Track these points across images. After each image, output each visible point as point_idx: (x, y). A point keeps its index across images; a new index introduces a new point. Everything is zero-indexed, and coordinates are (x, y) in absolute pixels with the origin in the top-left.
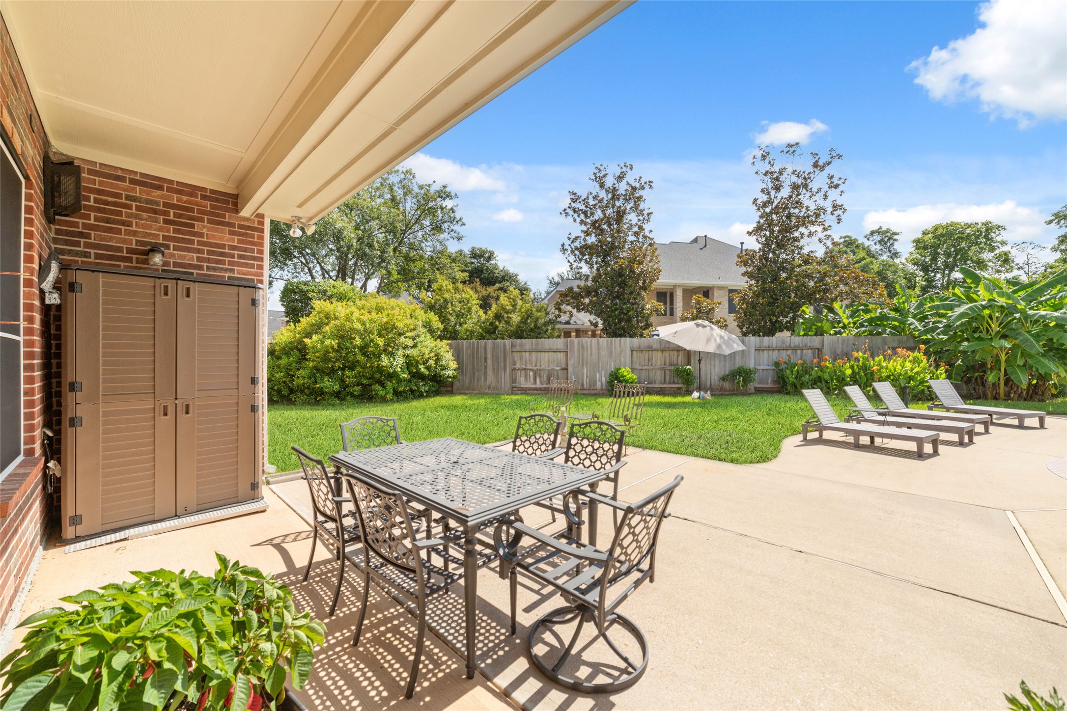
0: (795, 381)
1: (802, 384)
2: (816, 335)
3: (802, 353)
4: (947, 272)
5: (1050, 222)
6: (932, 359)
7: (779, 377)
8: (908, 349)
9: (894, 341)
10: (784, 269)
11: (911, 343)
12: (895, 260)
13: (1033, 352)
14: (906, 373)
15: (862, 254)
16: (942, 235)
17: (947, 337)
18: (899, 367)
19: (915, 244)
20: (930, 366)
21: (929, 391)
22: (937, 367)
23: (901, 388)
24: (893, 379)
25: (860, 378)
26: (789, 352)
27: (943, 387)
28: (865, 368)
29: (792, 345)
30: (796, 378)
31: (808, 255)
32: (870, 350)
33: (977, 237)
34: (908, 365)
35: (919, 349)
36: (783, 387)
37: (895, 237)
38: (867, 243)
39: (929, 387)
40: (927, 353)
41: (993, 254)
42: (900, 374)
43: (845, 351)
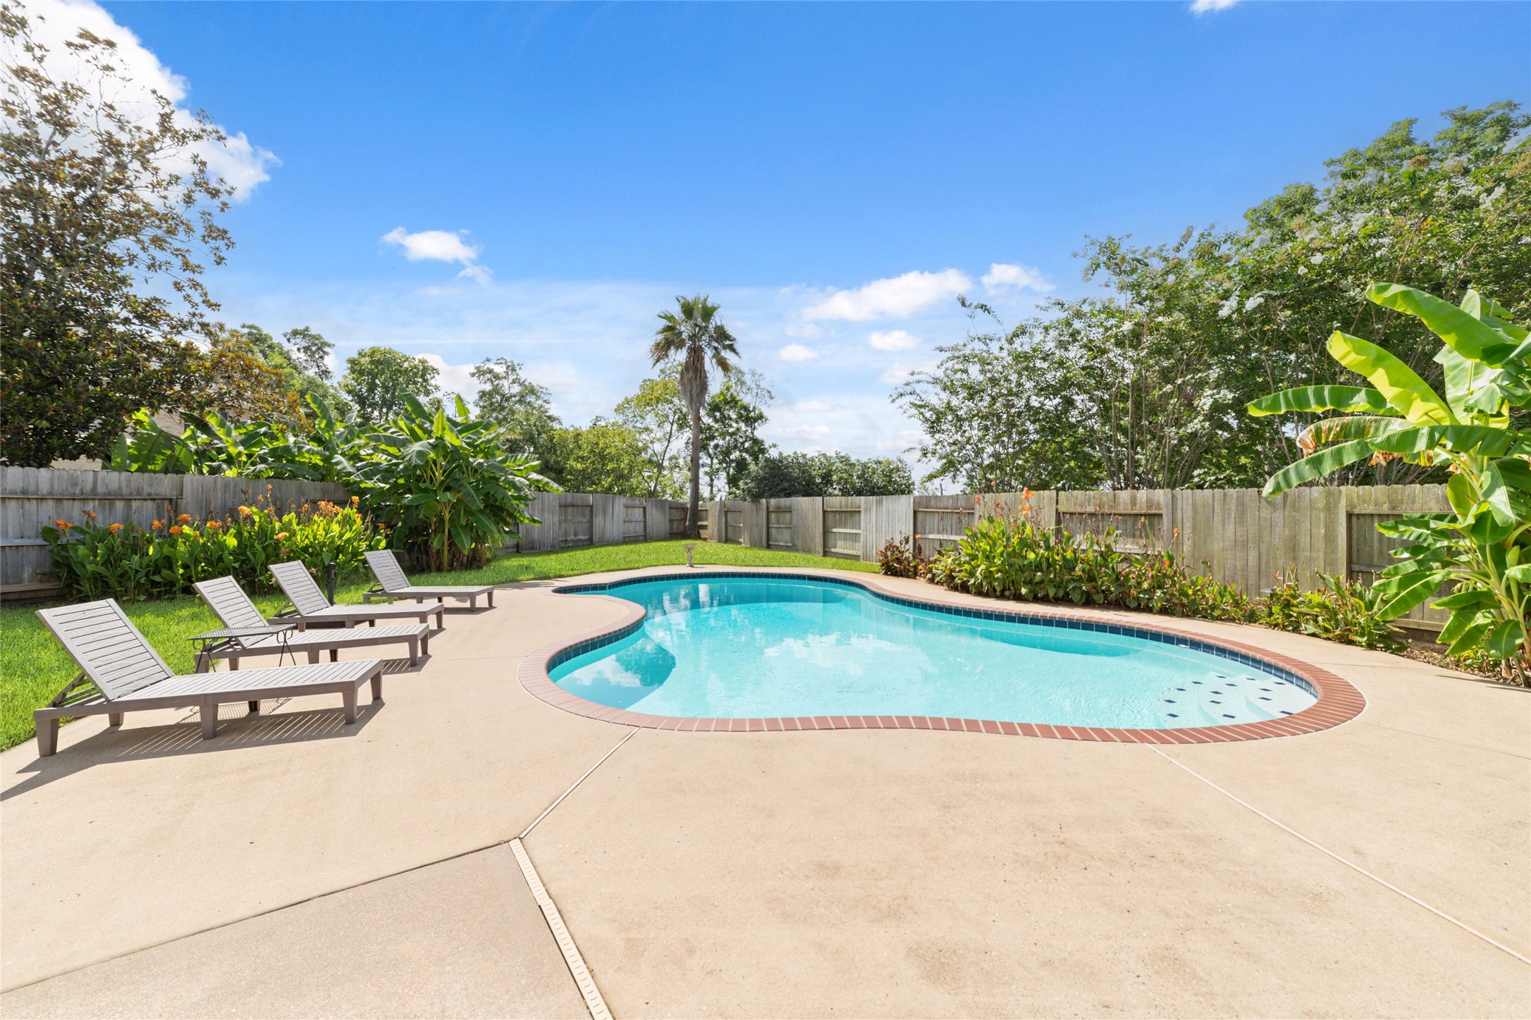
0: (102, 570)
1: (122, 576)
2: (166, 471)
3: (129, 507)
4: (385, 410)
5: (473, 375)
6: (368, 519)
7: (56, 564)
8: (336, 503)
9: (315, 489)
10: (79, 318)
11: (340, 495)
12: (325, 381)
13: (474, 508)
14: (333, 542)
15: (278, 360)
16: (379, 362)
17: (388, 486)
18: (321, 532)
19: (349, 365)
20: (366, 530)
21: (365, 568)
22: (376, 531)
23: (324, 567)
24: (310, 556)
25: (254, 554)
26: (90, 506)
27: (383, 562)
28: (264, 534)
29: (100, 489)
30: (106, 563)
31: (147, 305)
32: (275, 505)
33: (415, 375)
34: (336, 528)
35: (352, 503)
36: (69, 586)
37: (326, 349)
38: (287, 346)
39: (365, 562)
40: (362, 510)
41: (428, 399)
42: (324, 545)
43: (230, 505)
